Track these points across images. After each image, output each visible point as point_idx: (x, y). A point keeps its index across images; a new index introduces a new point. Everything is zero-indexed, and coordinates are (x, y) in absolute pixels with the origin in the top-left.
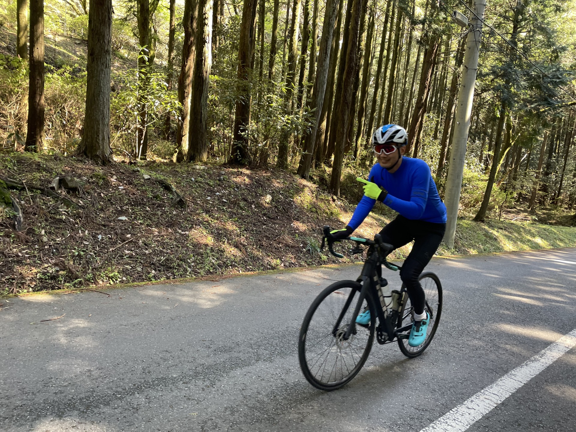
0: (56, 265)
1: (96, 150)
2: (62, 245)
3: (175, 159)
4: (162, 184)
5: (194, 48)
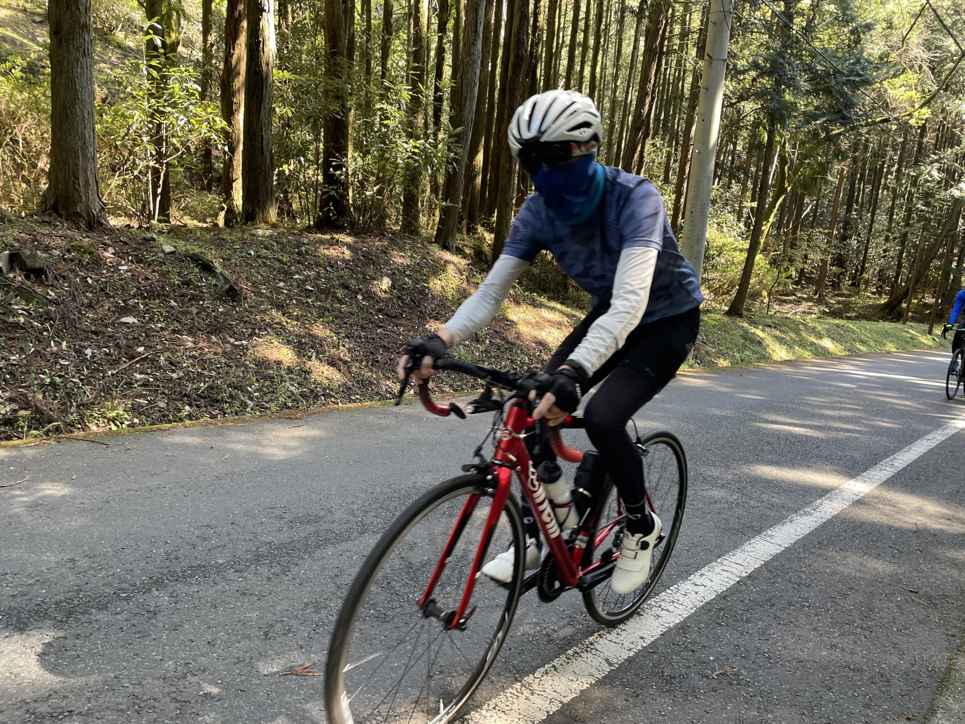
0: (11, 400)
1: (74, 204)
2: (21, 367)
3: (221, 221)
4: (197, 260)
5: (245, 24)
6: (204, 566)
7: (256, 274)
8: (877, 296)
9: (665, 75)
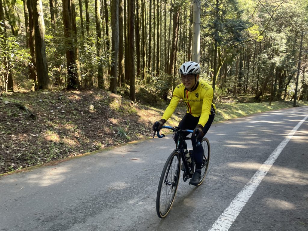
3: (33, 89)
4: (18, 106)
7: (42, 108)
8: (252, 95)
9: (180, 31)
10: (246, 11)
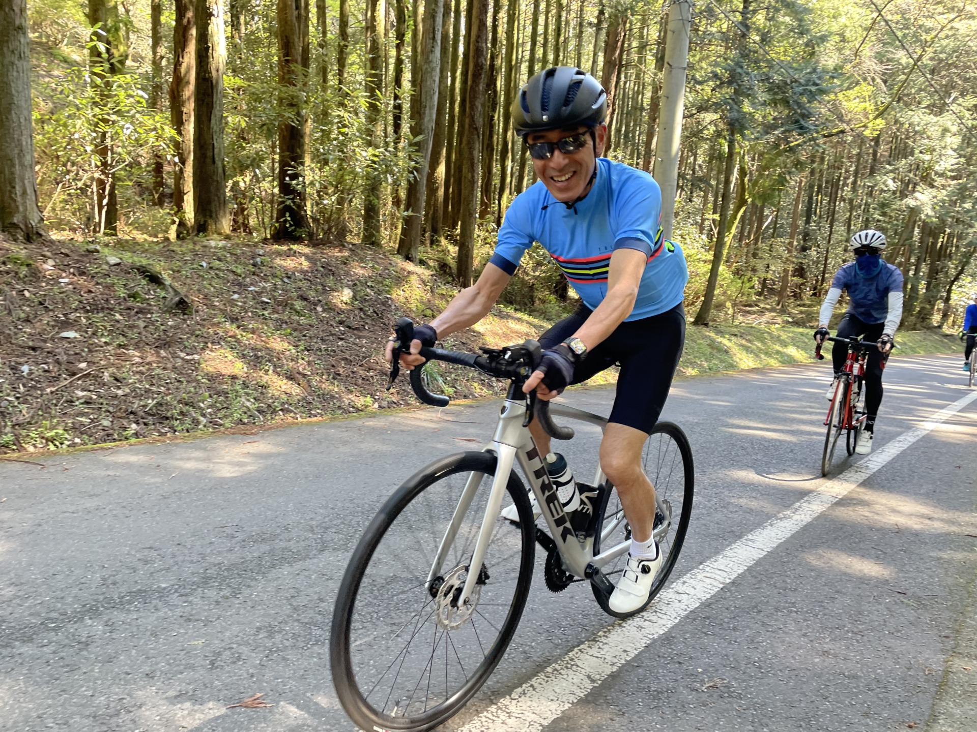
3: (172, 234)
4: (144, 272)
5: (194, 32)
6: (145, 591)
7: (208, 286)
9: (624, 89)
10: (837, 38)
